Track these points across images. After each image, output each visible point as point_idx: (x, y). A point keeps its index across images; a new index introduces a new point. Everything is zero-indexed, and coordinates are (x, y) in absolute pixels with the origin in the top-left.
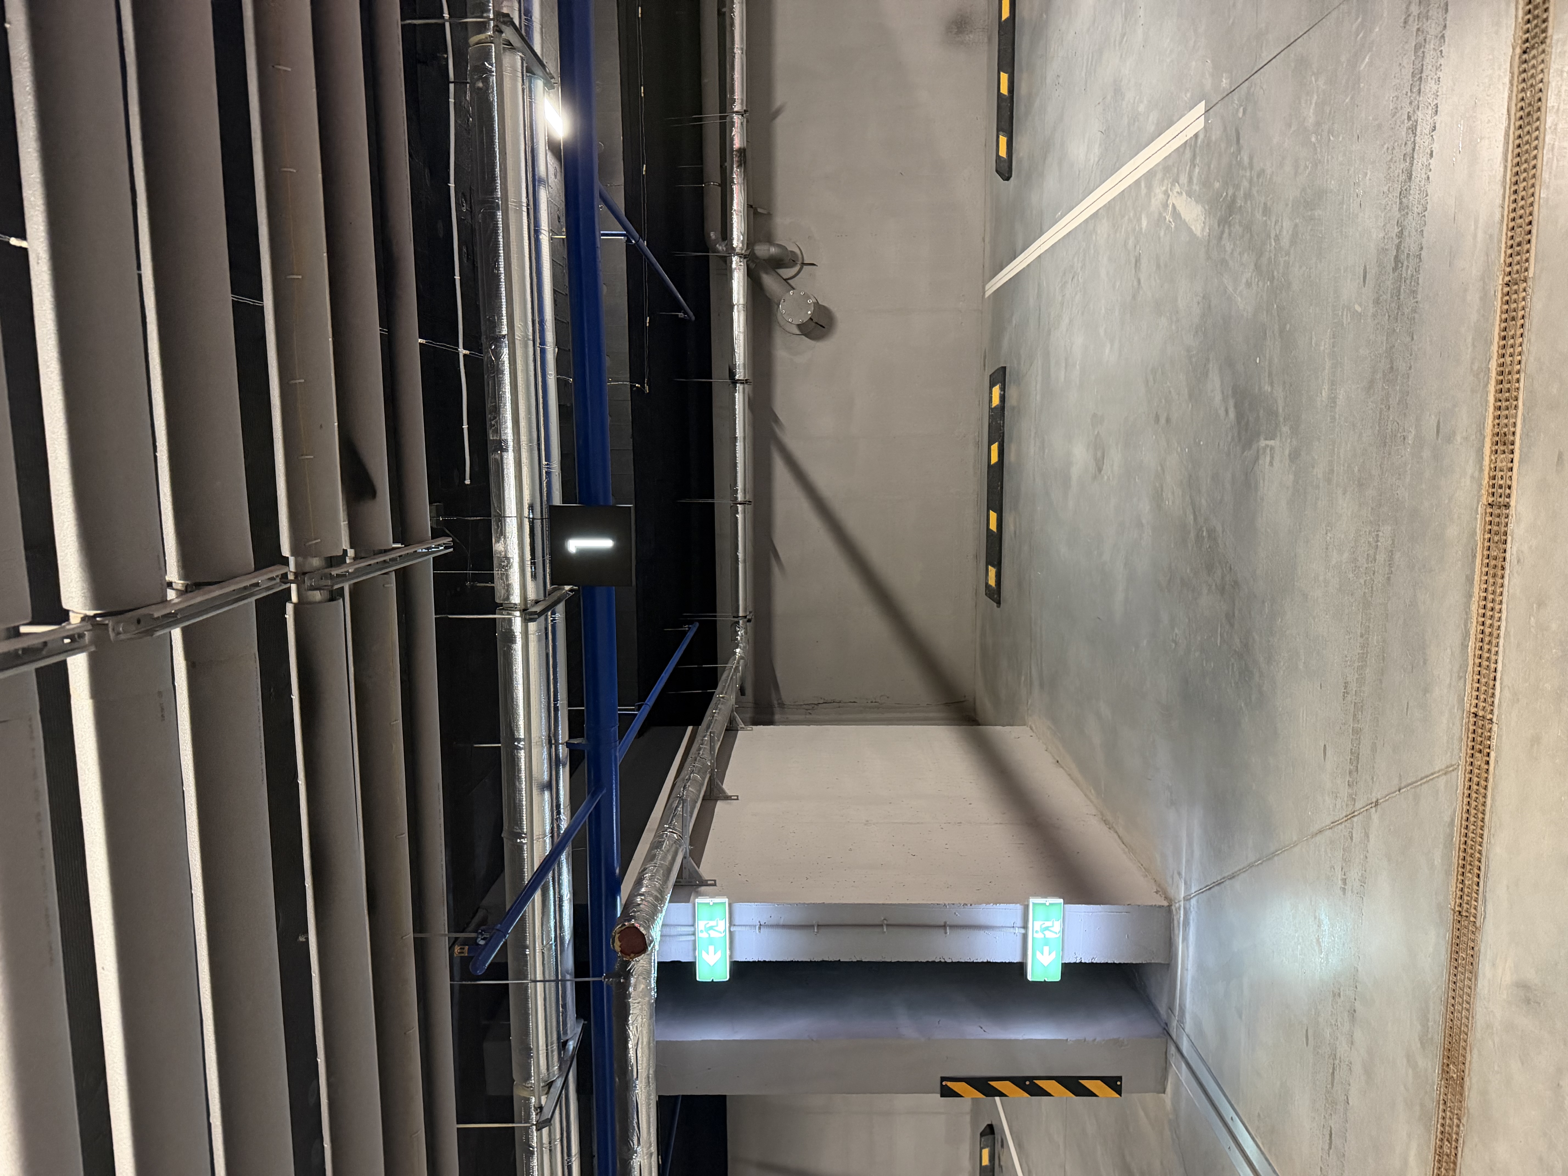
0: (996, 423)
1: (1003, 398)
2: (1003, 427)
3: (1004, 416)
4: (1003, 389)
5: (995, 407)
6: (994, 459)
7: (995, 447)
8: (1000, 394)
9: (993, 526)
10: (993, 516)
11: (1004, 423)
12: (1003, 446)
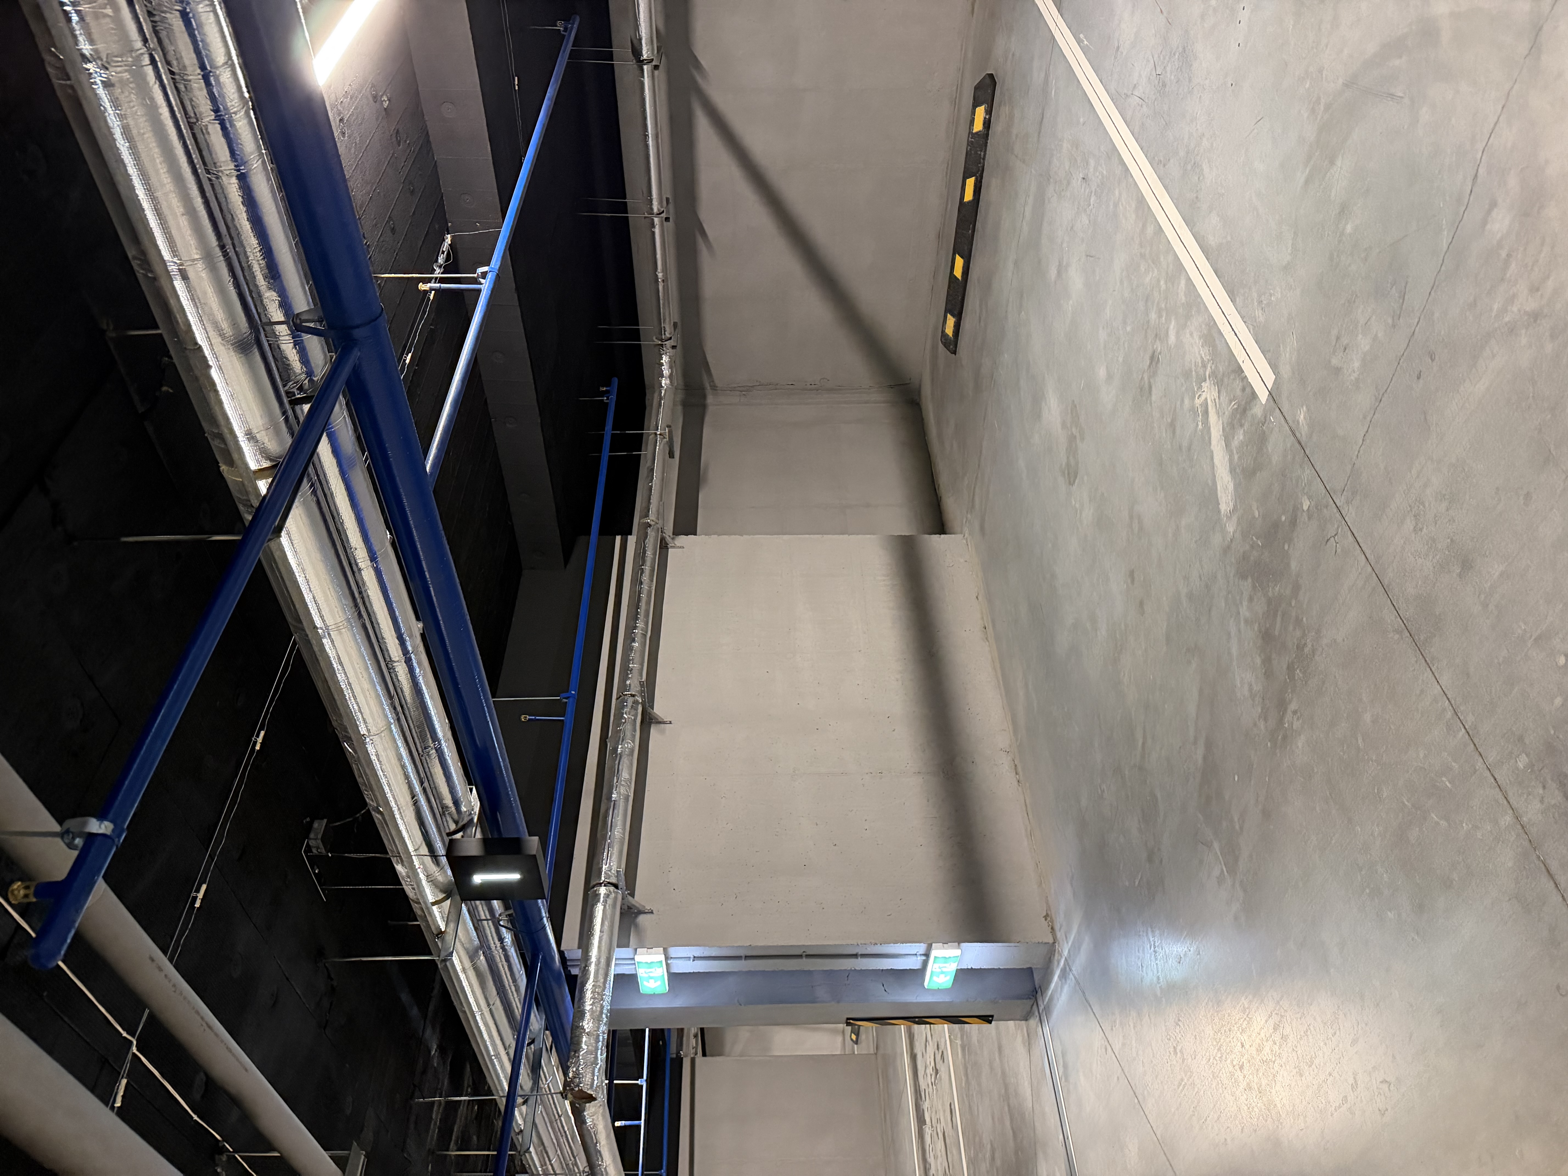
0: (976, 153)
1: (987, 124)
2: (984, 159)
3: (986, 146)
4: (989, 112)
5: (977, 133)
6: (969, 196)
7: (971, 182)
8: (985, 118)
9: (958, 273)
10: (959, 262)
11: (985, 155)
12: (981, 182)
